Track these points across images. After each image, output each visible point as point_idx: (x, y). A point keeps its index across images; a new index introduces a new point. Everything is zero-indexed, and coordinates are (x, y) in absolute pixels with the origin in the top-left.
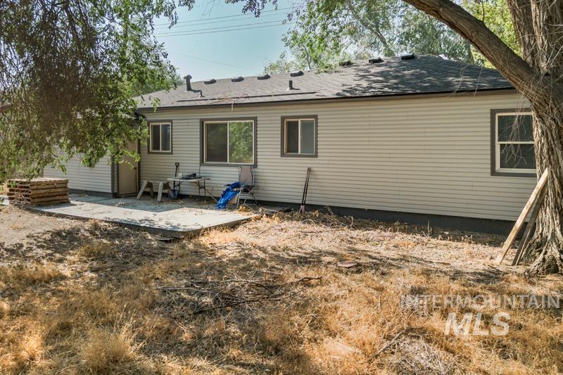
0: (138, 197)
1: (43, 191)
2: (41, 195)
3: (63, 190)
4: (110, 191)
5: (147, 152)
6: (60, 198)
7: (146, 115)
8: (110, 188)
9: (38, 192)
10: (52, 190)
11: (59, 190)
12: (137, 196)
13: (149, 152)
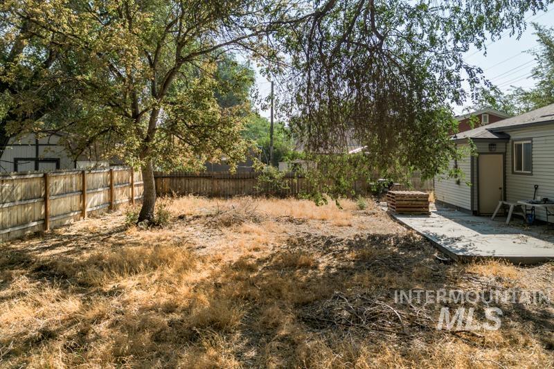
0: (493, 217)
1: (406, 202)
2: (404, 206)
3: (424, 203)
4: (470, 208)
5: (511, 172)
6: (421, 209)
7: (510, 134)
8: (470, 205)
9: (401, 202)
10: (414, 202)
11: (421, 203)
12: (491, 216)
13: (513, 173)
